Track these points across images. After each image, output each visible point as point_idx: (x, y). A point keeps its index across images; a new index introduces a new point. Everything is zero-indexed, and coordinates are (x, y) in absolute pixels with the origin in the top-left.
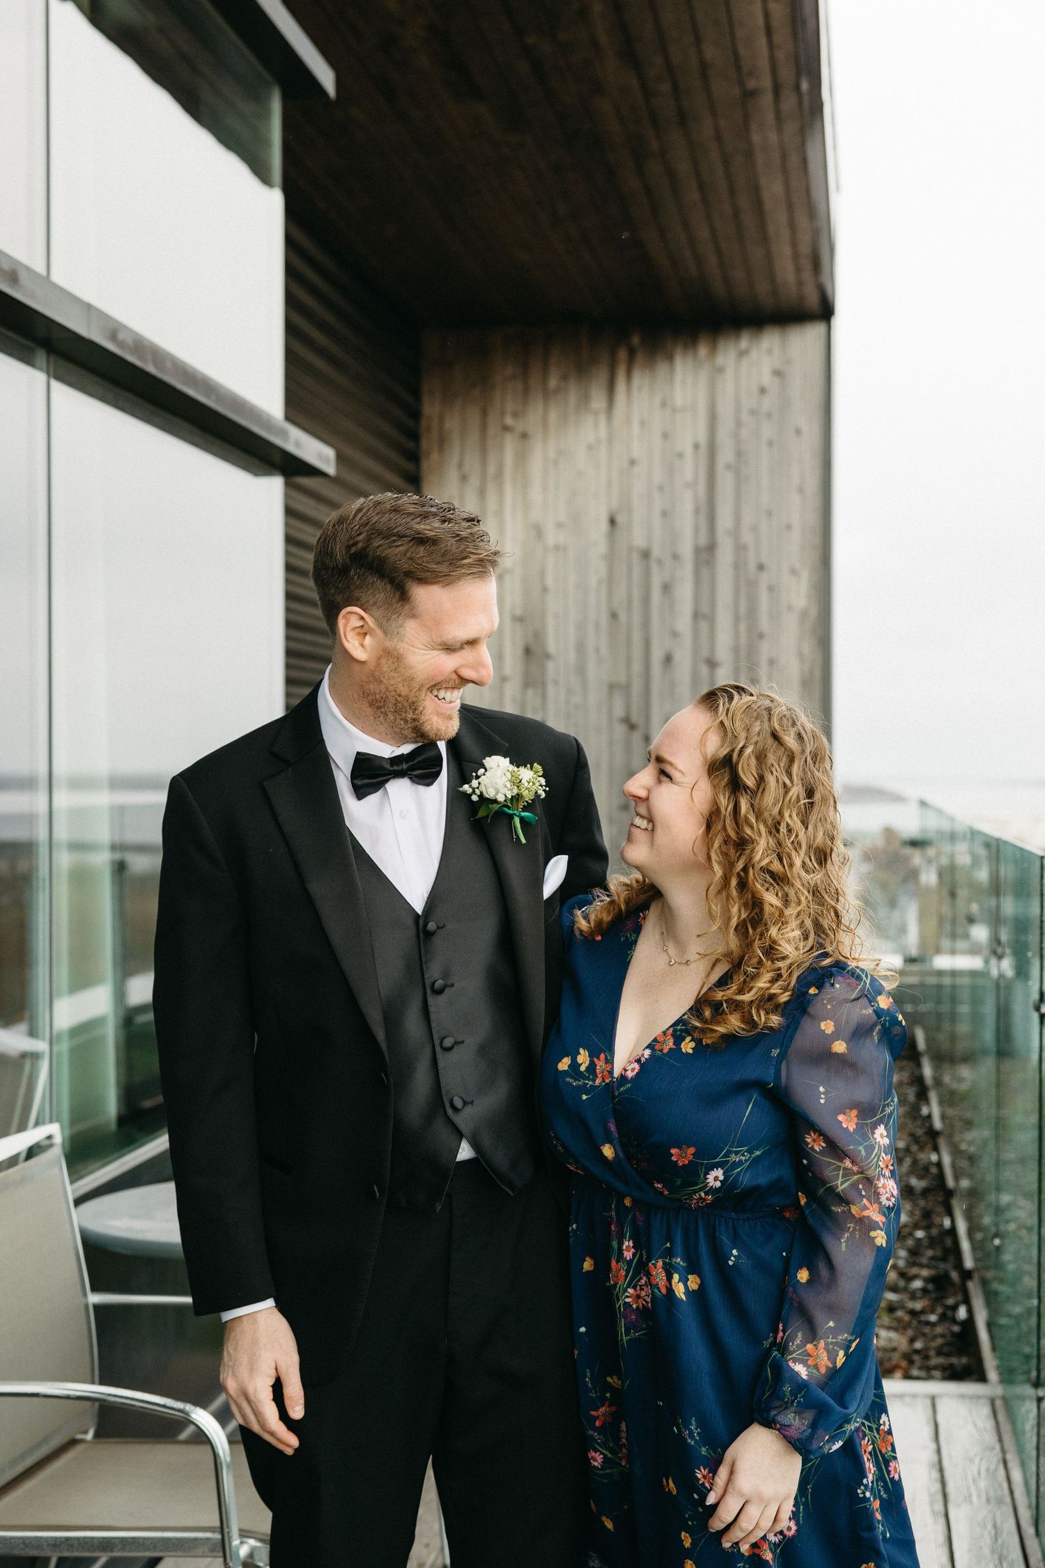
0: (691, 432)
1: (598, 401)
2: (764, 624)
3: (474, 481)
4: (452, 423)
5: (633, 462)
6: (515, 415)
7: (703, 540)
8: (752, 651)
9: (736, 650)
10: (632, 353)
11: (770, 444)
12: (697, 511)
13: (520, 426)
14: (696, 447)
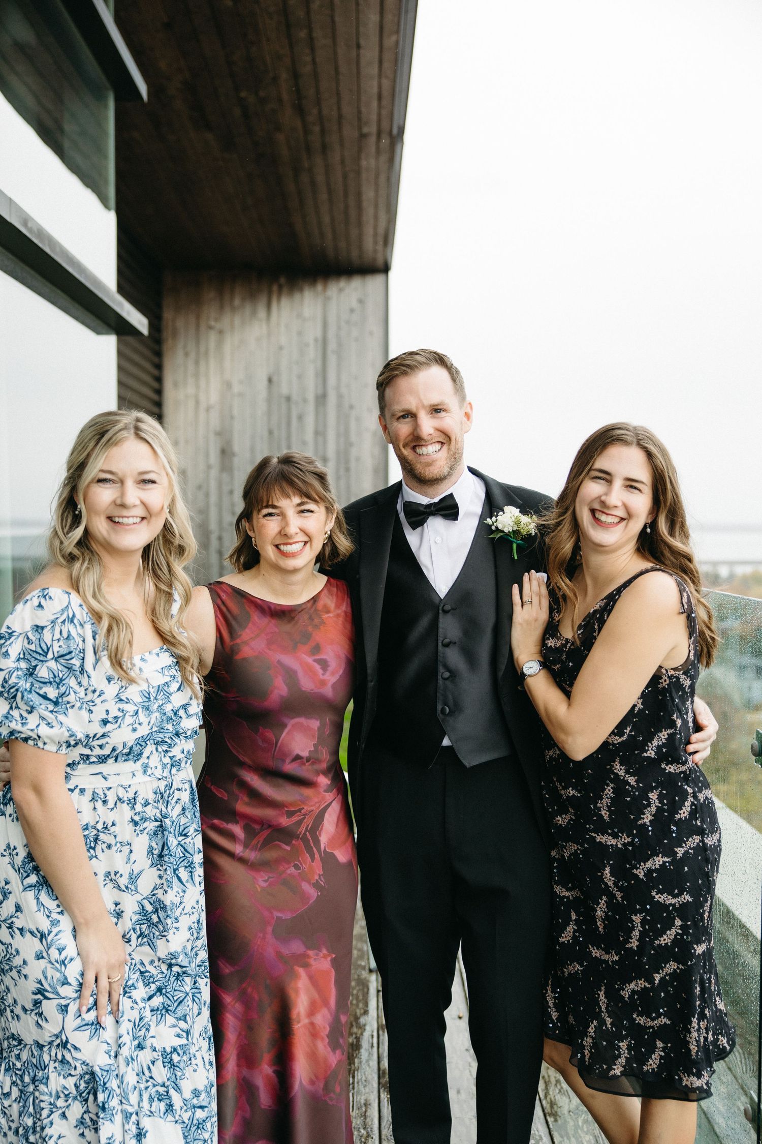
0: (313, 332)
1: (262, 313)
2: (353, 437)
3: (193, 355)
4: (180, 323)
5: (281, 348)
6: (216, 320)
7: (320, 392)
8: (347, 453)
9: (338, 453)
10: (280, 287)
11: (357, 340)
12: (317, 375)
13: (218, 326)
14: (316, 340)
